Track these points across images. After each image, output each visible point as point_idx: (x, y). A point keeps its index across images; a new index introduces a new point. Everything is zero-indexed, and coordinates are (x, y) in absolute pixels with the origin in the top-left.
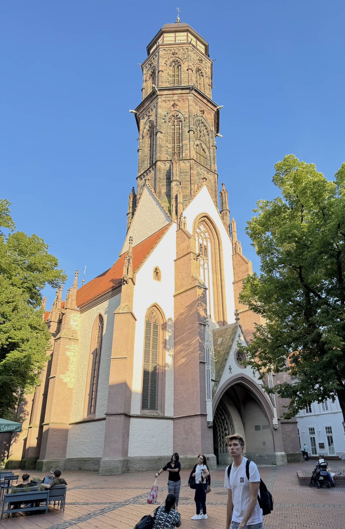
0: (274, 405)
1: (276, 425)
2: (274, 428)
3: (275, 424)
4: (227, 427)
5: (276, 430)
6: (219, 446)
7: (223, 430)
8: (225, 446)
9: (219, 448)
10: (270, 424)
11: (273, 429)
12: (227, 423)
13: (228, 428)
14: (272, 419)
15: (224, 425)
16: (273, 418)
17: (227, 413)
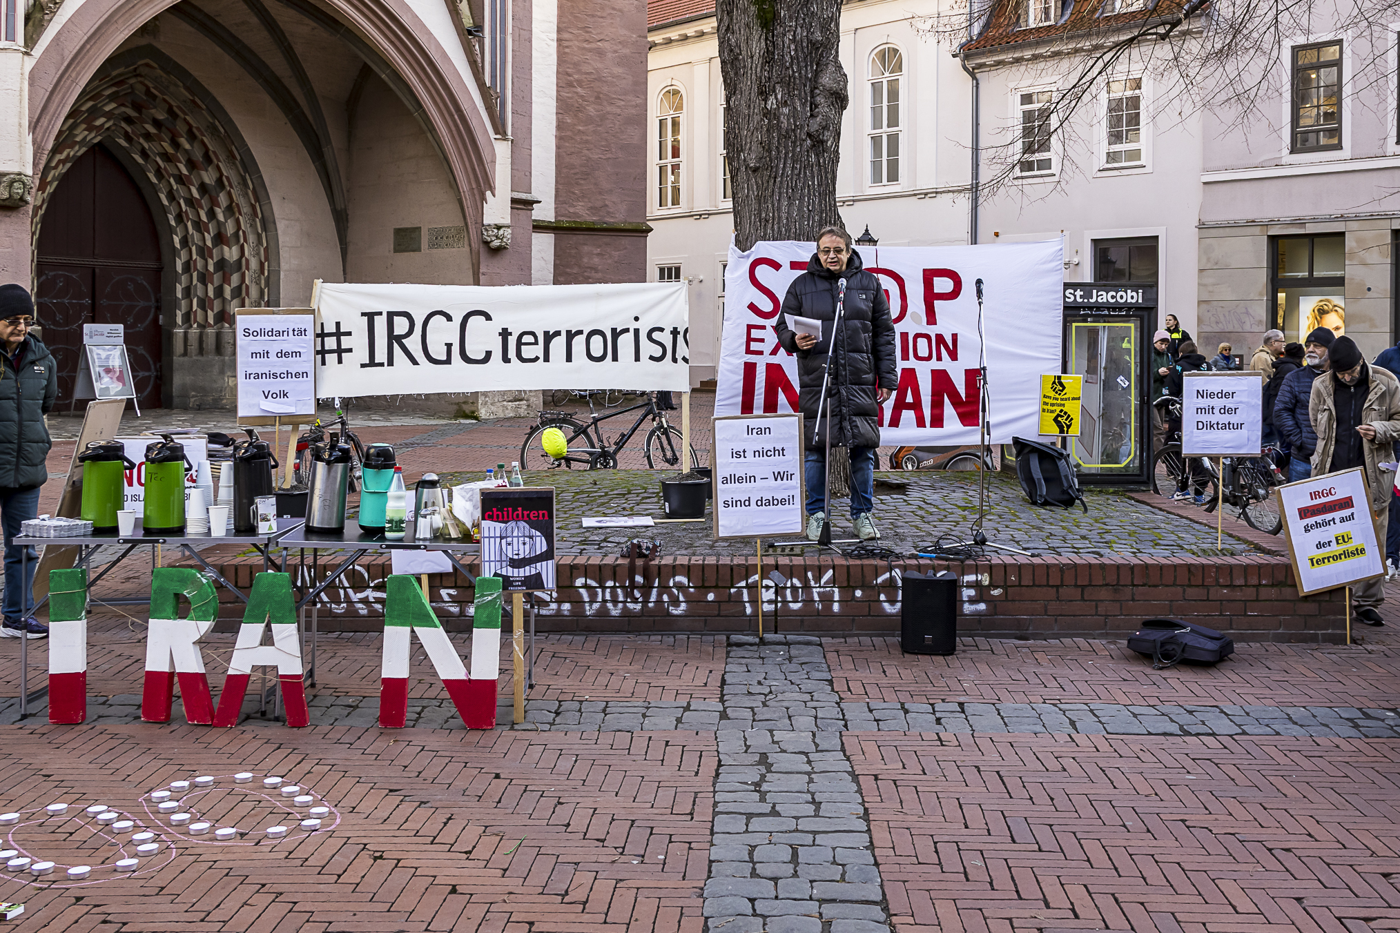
0: (499, 128)
1: (499, 227)
2: (487, 243)
3: (492, 222)
4: (230, 228)
5: (497, 251)
6: (179, 320)
7: (209, 243)
8: (211, 321)
9: (179, 331)
10: (466, 224)
11: (482, 250)
12: (231, 210)
13: (236, 235)
14: (483, 199)
15: (212, 215)
16: (488, 193)
17: (234, 157)
